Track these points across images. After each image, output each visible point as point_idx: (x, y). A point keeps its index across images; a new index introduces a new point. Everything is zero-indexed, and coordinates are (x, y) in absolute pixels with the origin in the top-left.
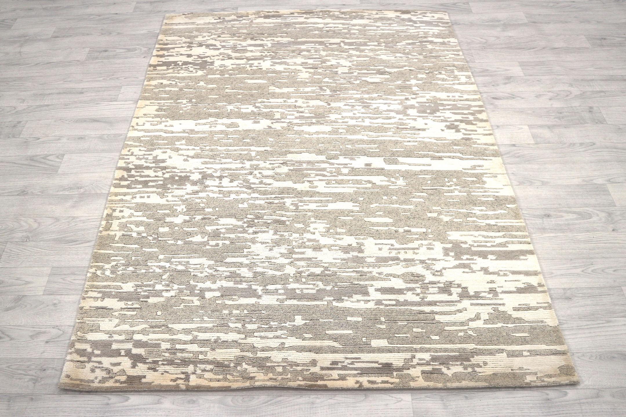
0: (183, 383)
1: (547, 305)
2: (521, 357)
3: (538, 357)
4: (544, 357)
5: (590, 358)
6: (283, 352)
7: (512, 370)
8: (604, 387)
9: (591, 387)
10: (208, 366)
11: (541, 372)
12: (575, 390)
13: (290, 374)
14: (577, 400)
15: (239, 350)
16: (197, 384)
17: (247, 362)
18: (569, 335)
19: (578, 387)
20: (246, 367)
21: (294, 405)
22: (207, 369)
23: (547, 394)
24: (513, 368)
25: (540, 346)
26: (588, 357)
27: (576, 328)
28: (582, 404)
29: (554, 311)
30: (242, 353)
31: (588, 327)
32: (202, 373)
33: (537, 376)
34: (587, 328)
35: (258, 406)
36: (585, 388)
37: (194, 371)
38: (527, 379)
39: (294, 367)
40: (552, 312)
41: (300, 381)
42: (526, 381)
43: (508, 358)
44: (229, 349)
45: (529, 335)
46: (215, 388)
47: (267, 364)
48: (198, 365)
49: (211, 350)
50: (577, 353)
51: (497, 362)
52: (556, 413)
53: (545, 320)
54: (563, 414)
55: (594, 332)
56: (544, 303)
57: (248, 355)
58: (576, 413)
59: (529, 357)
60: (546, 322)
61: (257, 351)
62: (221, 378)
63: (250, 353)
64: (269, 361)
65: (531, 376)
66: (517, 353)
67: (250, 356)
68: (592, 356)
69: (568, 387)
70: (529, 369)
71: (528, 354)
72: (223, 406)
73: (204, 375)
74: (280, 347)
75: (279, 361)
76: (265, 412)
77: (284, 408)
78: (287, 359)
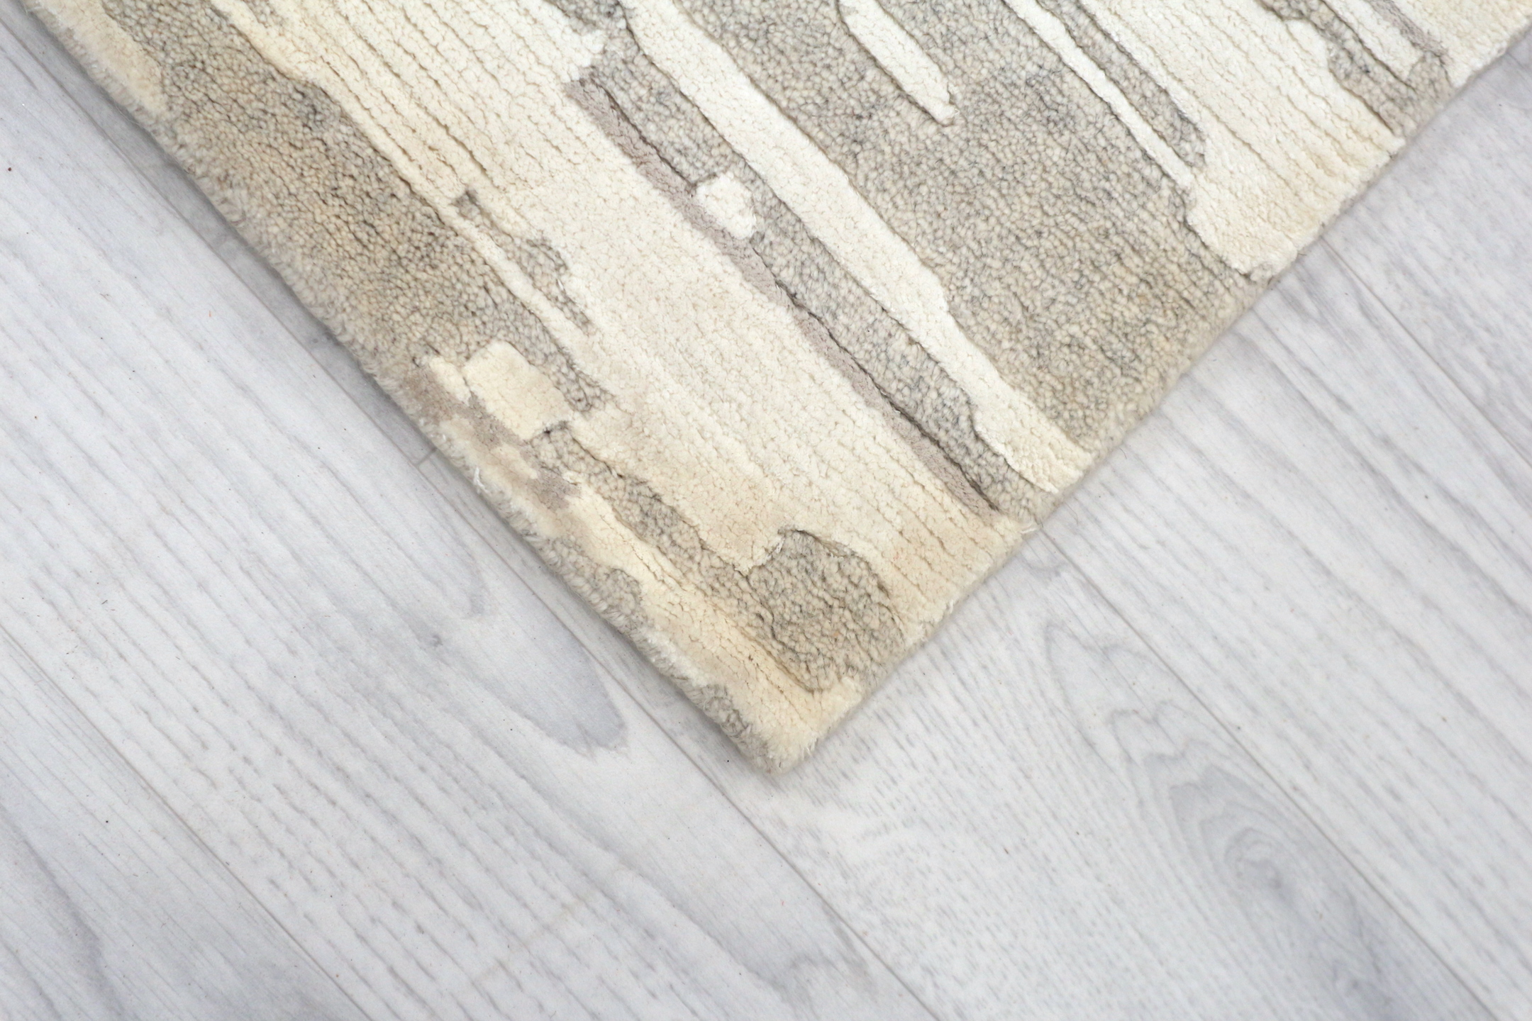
1: (1403, 56)
2: (666, 189)
3: (781, 317)
4: (807, 358)
5: (1115, 717)
7: (469, 198)
8: (914, 975)
9: (827, 880)
11: (635, 426)
12: (697, 781)
14: (606, 845)
18: (1233, 423)
19: (747, 790)
23: (476, 608)
24: (486, 197)
25: (906, 261)
26: (1120, 698)
27: (1362, 442)
28: (600, 902)
29: (1377, 159)
31: (1452, 526)
33: (579, 423)
34: (1428, 527)
36: (786, 843)
38: (471, 369)
40: (1354, 145)
42: (440, 367)
43: (556, 97)
45: (942, 111)
50: (1089, 585)
51: (449, 44)
52: (355, 765)
53: (1217, 143)
54: (392, 818)
55: (1428, 602)
56: (1408, 29)
58: (473, 901)
59: (706, 249)
60: (1197, 162)
65: (528, 373)
66: (674, 134)
68: (1154, 721)
69: (674, 715)
70: (585, 322)
71: (743, 225)
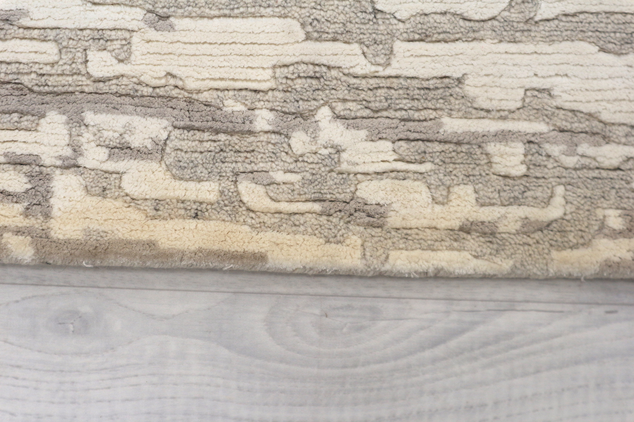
0: (21, 222)
6: (530, 48)
10: (137, 121)
13: (560, 190)
15: (296, 26)
16: (87, 232)
17: (339, 107)
20: (337, 140)
21: (577, 362)
22: (136, 141)
30: (312, 46)
32: (110, 166)
35: (397, 357)
37: (68, 152)
39: (584, 148)
41: (615, 234)
44: (242, 16)
46: (182, 255)
47: (446, 120)
48: (89, 117)
49: (152, 25)
57: (345, 62)
61: (392, 35)
62: (212, 197)
63: (356, 48)
64: (456, 103)
67: (358, 71)
72: (224, 352)
73: (120, 174)
74: (514, 16)
75: (505, 105)
76: (433, 393)
77: (525, 374)
78: (548, 92)
